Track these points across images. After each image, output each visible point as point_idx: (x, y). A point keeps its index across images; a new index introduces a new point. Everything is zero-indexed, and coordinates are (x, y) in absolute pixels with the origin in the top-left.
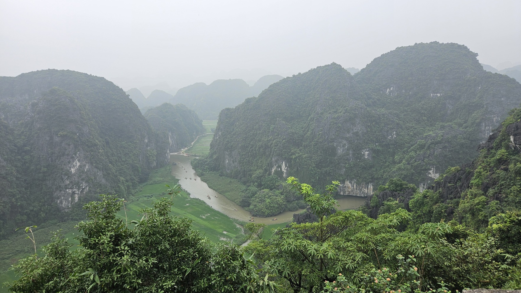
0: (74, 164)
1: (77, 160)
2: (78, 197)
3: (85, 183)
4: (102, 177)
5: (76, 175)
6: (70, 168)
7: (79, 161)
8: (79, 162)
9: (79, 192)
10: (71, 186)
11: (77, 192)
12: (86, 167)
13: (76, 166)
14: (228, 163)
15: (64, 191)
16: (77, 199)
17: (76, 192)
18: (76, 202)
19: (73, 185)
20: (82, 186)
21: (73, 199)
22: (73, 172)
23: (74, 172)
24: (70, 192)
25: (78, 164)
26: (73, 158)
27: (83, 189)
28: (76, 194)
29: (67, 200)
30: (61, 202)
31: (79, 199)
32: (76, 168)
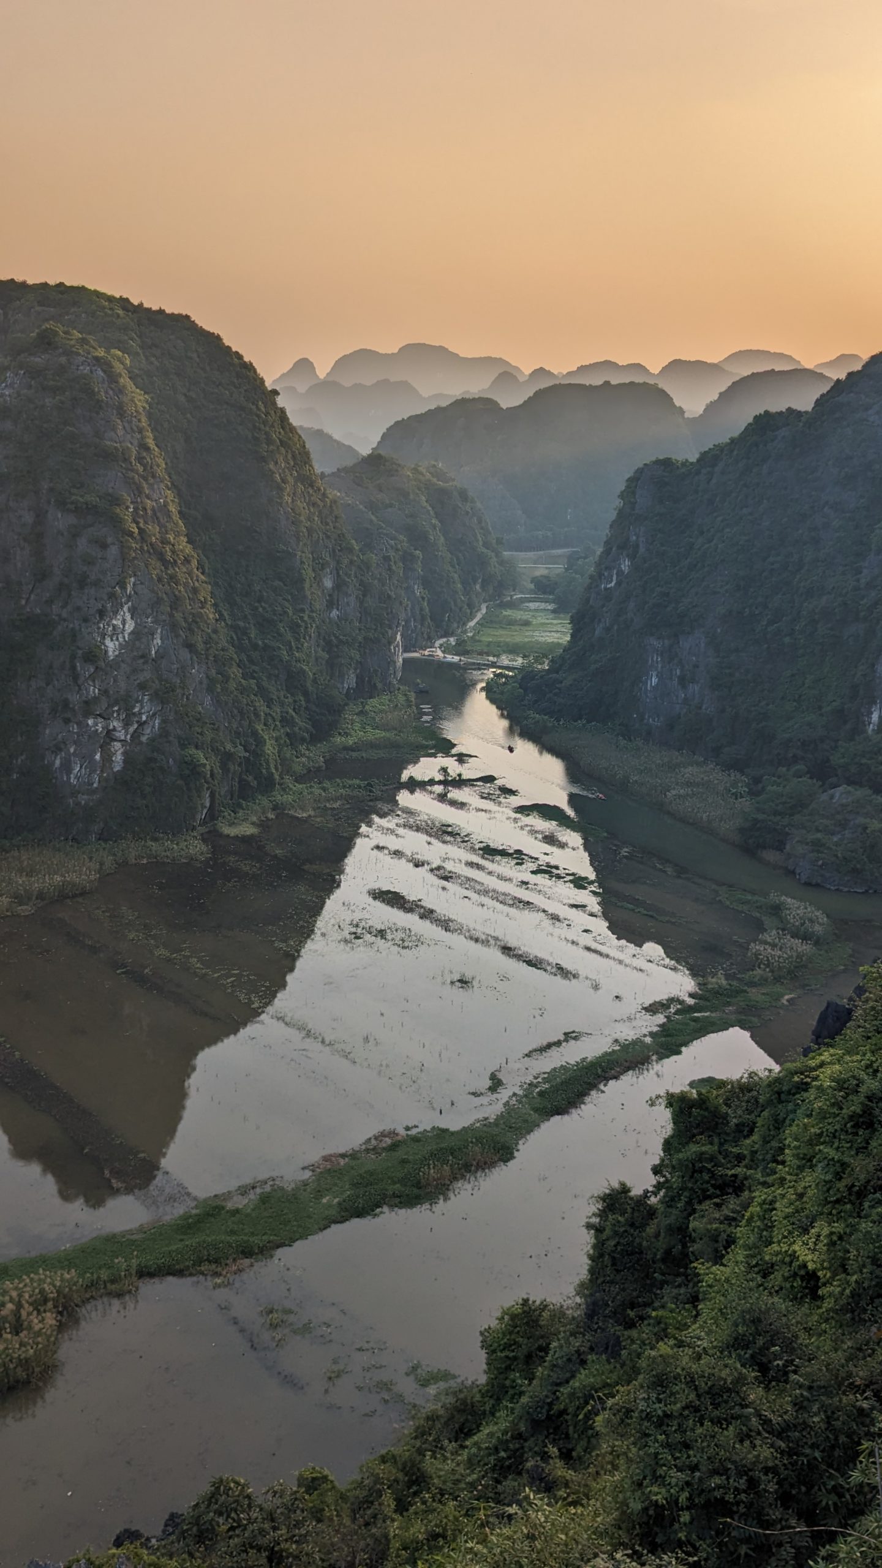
0: (117, 622)
1: (125, 608)
2: (124, 754)
3: (150, 700)
4: (204, 686)
5: (123, 665)
6: (103, 637)
7: (133, 611)
8: (132, 618)
9: (129, 737)
10: (104, 705)
11: (121, 735)
12: (155, 642)
13: (124, 630)
14: (654, 688)
15: (79, 724)
16: (119, 758)
17: (117, 734)
18: (116, 770)
19: (110, 706)
20: (140, 714)
21: (107, 758)
22: (110, 653)
23: (117, 653)
24: (100, 728)
25: (130, 626)
26: (112, 596)
27: (141, 724)
28: (116, 740)
29: (87, 758)
30: (67, 767)
31: (125, 761)
32: (121, 639)
